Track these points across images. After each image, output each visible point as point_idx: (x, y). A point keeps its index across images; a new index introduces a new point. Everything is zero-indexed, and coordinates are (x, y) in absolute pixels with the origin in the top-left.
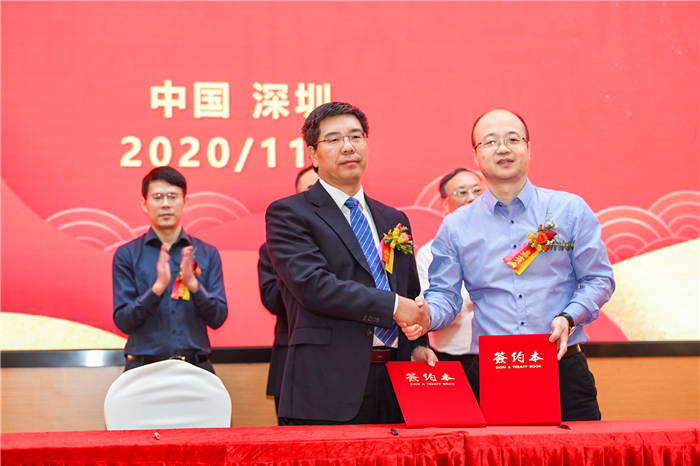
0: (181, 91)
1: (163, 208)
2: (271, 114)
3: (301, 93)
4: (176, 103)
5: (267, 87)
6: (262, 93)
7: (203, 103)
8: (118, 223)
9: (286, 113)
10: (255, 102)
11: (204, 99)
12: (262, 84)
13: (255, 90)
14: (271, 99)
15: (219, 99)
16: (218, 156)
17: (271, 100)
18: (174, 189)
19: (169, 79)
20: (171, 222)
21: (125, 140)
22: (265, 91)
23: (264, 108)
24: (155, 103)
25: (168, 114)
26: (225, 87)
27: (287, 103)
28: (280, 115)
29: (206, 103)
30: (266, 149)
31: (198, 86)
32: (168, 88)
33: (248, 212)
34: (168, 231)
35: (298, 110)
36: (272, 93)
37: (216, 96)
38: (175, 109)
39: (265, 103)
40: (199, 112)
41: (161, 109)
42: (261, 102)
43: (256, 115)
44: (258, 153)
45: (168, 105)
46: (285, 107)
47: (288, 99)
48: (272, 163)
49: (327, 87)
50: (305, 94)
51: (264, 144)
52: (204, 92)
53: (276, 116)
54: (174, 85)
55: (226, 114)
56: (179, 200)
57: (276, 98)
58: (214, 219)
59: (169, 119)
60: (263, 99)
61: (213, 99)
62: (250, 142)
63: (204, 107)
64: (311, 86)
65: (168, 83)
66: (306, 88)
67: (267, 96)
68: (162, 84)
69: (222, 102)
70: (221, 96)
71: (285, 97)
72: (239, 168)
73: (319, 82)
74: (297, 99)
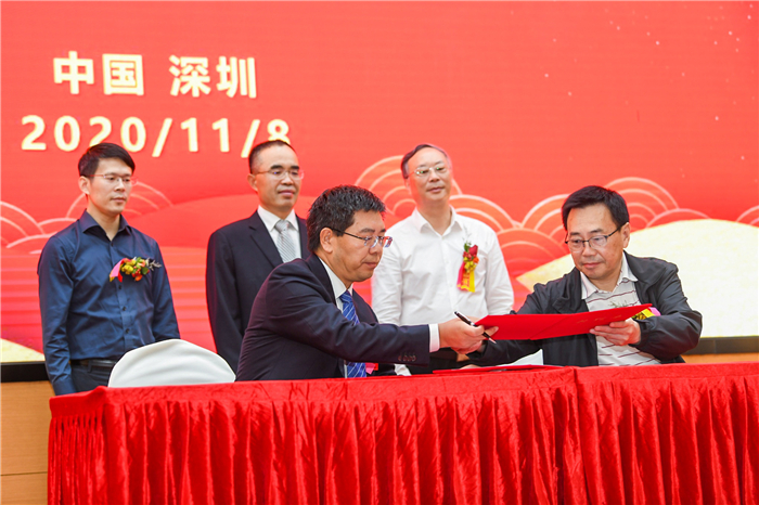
0: (89, 64)
1: (117, 190)
2: (190, 92)
3: (222, 68)
4: (82, 77)
5: (185, 61)
6: (179, 67)
7: (114, 78)
9: (207, 90)
10: (172, 77)
11: (115, 73)
12: (179, 56)
13: (172, 64)
14: (190, 74)
15: (132, 72)
16: (133, 139)
17: (190, 76)
19: (73, 49)
20: (123, 208)
21: (26, 120)
22: (182, 65)
23: (183, 84)
24: (59, 77)
25: (75, 90)
26: (138, 59)
27: (207, 79)
28: (200, 92)
29: (116, 78)
30: (186, 130)
31: (107, 58)
32: (73, 60)
33: (169, 202)
35: (220, 87)
36: (191, 68)
37: (128, 69)
38: (82, 84)
39: (184, 79)
40: (109, 88)
41: (67, 83)
42: (179, 77)
43: (174, 92)
44: (177, 135)
45: (74, 79)
46: (206, 84)
47: (208, 75)
48: (193, 146)
49: (251, 61)
50: (228, 69)
51: (184, 125)
52: (114, 65)
53: (196, 94)
54: (79, 57)
55: (140, 91)
57: (195, 74)
59: (75, 95)
60: (181, 74)
61: (124, 74)
62: (168, 123)
63: (115, 82)
64: (233, 60)
65: (73, 54)
66: (228, 63)
67: (185, 71)
68: (66, 55)
69: (135, 77)
70: (134, 70)
71: (205, 72)
72: (157, 152)
73: (242, 55)
74: (218, 75)
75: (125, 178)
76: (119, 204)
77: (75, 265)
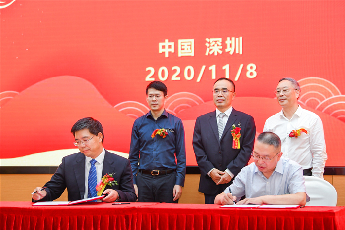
0: (172, 44)
1: (153, 101)
2: (214, 53)
3: (228, 42)
4: (170, 50)
5: (212, 40)
6: (209, 43)
8: (145, 107)
9: (221, 52)
10: (206, 47)
11: (183, 48)
12: (209, 39)
13: (206, 42)
14: (214, 46)
15: (190, 47)
16: (189, 75)
17: (214, 47)
18: (158, 92)
19: (166, 39)
20: (156, 108)
21: (148, 69)
22: (211, 42)
23: (211, 50)
24: (161, 51)
25: (167, 55)
26: (192, 41)
27: (221, 47)
28: (218, 53)
29: (183, 49)
30: (211, 70)
31: (180, 41)
32: (167, 43)
33: (202, 101)
34: (156, 112)
35: (227, 50)
36: (214, 43)
37: (188, 45)
38: (169, 53)
39: (211, 48)
40: (181, 54)
41: (164, 53)
42: (209, 47)
43: (207, 54)
44: (208, 72)
45: (167, 51)
46: (220, 49)
47: (222, 45)
48: (214, 77)
49: (241, 38)
50: (230, 42)
51: (210, 68)
52: (183, 44)
53: (216, 54)
54: (169, 42)
55: (192, 54)
56: (161, 97)
57: (216, 45)
58: (187, 105)
59: (167, 58)
60: (210, 46)
61: (187, 47)
62: (204, 67)
63: (183, 51)
64: (233, 38)
65: (167, 41)
66: (230, 40)
67: (212, 45)
68: (164, 42)
69: (191, 49)
70: (190, 45)
71: (220, 44)
72: (198, 80)
73: (237, 36)
74: (226, 45)
75: (157, 96)
76: (154, 106)
77: (139, 131)
